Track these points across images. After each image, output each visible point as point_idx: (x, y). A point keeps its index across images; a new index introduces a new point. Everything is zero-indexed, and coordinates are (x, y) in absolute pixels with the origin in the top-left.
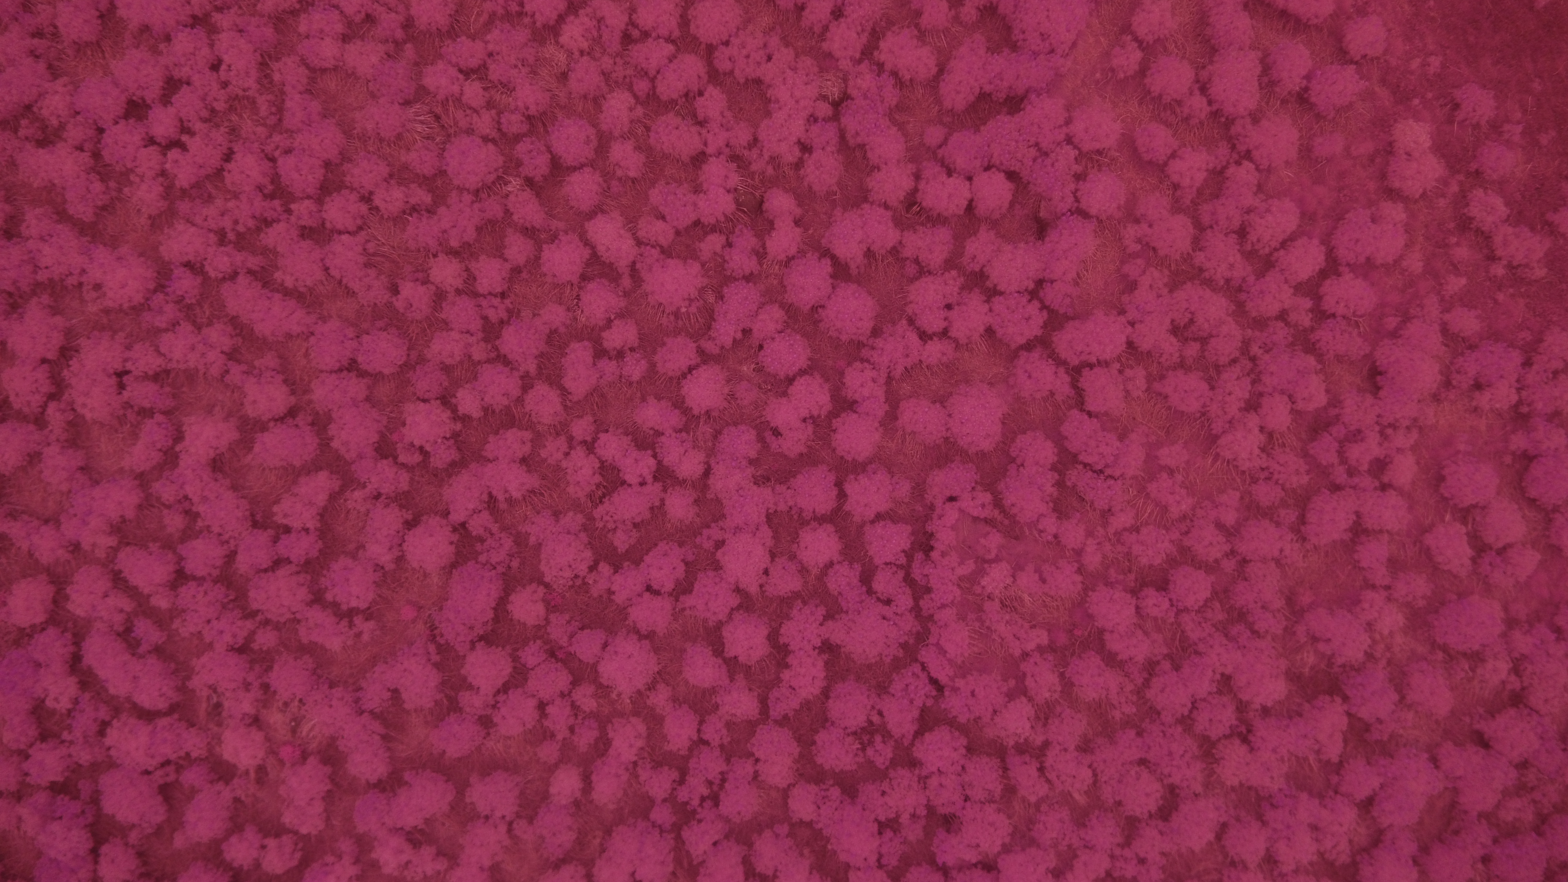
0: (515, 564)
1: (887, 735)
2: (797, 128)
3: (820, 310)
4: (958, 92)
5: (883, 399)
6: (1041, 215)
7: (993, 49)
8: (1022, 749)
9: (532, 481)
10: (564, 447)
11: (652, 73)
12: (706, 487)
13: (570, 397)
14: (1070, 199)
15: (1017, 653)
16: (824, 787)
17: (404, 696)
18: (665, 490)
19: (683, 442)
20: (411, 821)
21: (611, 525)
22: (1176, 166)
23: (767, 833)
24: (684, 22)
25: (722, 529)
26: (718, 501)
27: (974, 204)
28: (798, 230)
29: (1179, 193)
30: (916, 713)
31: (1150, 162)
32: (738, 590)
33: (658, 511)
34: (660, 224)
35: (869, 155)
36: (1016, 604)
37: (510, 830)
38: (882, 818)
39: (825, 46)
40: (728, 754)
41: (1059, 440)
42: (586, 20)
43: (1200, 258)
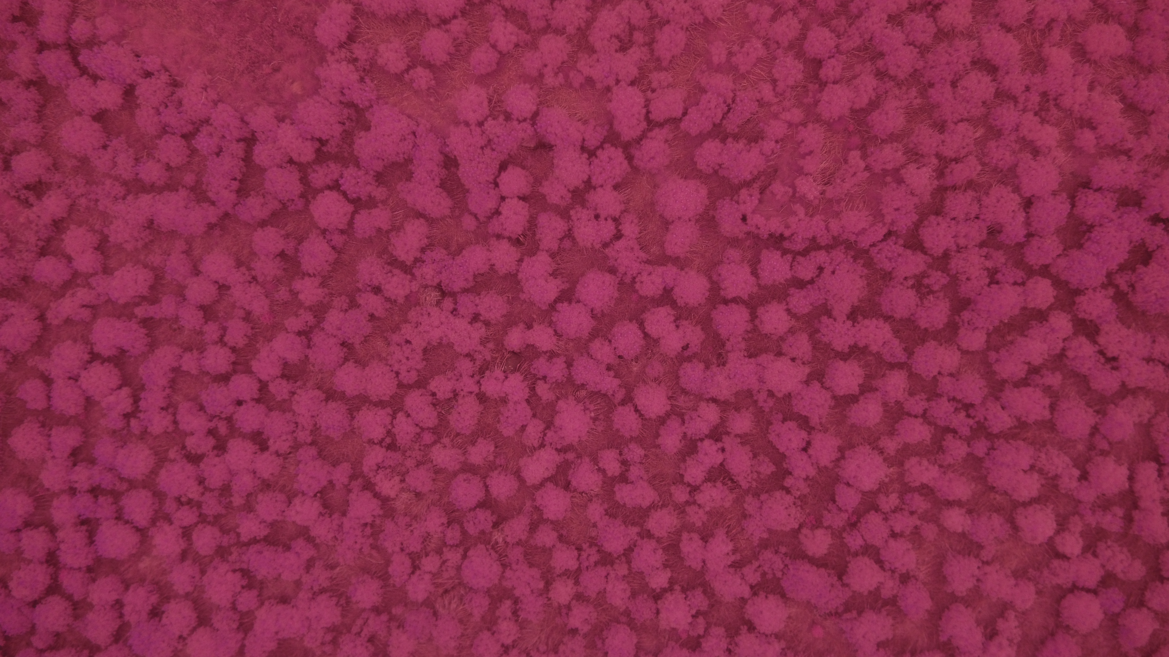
0: (783, 549)
1: (924, 275)
2: (461, 324)
3: (595, 312)
4: (440, 204)
5: (665, 268)
6: (532, 146)
7: (409, 177)
8: (940, 173)
9: (720, 534)
10: (695, 508)
11: (418, 430)
12: (726, 403)
13: (656, 502)
14: (525, 125)
15: (867, 174)
16: (961, 323)
17: (883, 638)
18: (728, 433)
19: (692, 419)
20: (978, 637)
21: (755, 476)
22: (503, 45)
23: (996, 367)
24: (380, 404)
25: (759, 392)
26: (737, 394)
27: (521, 196)
28: (536, 326)
29: (522, 44)
30: (909, 252)
31: (498, 64)
32: (807, 383)
33: (744, 439)
34: (530, 429)
35: (482, 272)
36: (828, 173)
37: (987, 563)
38: (987, 280)
39: (401, 300)
40: (934, 394)
41: (702, 138)
42: (378, 477)
43: (571, 30)
